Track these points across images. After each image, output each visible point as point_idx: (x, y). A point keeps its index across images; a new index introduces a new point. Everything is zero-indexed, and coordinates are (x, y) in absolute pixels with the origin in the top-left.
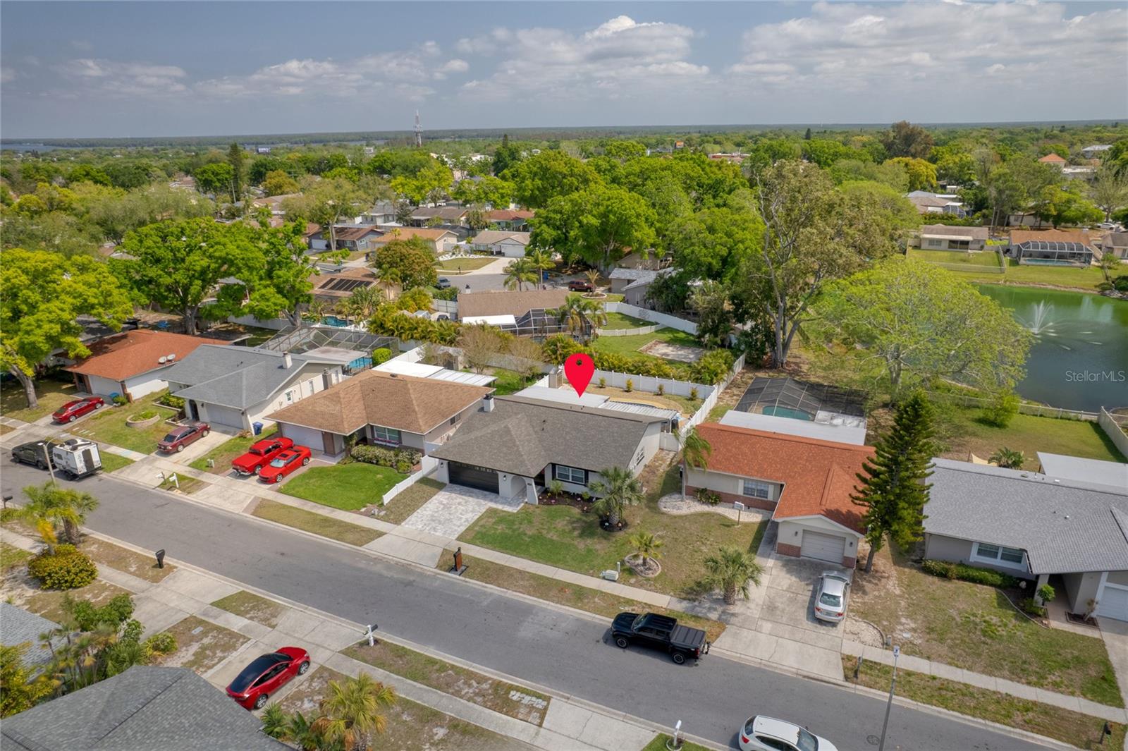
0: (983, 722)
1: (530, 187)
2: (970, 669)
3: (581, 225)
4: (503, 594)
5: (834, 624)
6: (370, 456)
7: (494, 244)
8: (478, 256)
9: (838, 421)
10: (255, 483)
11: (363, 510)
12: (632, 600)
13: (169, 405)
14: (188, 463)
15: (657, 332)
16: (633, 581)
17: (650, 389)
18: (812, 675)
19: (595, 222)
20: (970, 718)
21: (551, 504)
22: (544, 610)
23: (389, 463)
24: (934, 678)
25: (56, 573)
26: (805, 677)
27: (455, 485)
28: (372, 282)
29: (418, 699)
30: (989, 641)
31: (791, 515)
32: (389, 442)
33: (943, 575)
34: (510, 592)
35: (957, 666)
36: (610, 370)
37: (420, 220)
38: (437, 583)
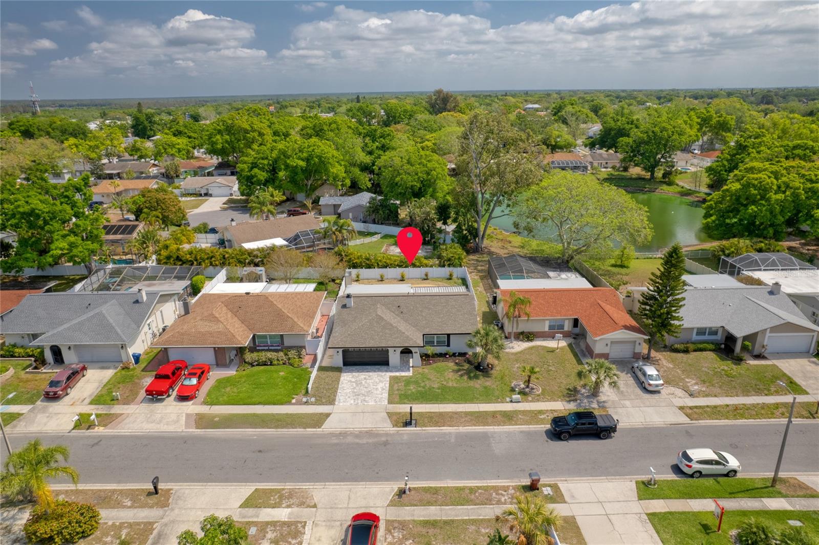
0: (765, 420)
1: (221, 141)
2: (737, 396)
3: (287, 166)
4: (458, 431)
5: (658, 392)
6: (264, 360)
7: (202, 188)
8: (189, 199)
9: (564, 275)
10: (175, 403)
11: (294, 401)
12: (541, 410)
13: (15, 357)
14: (88, 401)
15: (381, 238)
16: (530, 399)
17: (417, 276)
18: (673, 423)
19: (302, 164)
20: (759, 420)
21: (430, 364)
22: (495, 433)
23: (281, 362)
24: (727, 406)
25: (67, 528)
26: (671, 425)
27: (348, 367)
28: (138, 225)
29: (480, 516)
30: (733, 379)
31: (603, 334)
32: (271, 346)
33: (686, 351)
34: (460, 428)
35: (731, 396)
36: (386, 267)
37: (112, 174)
38: (405, 437)
